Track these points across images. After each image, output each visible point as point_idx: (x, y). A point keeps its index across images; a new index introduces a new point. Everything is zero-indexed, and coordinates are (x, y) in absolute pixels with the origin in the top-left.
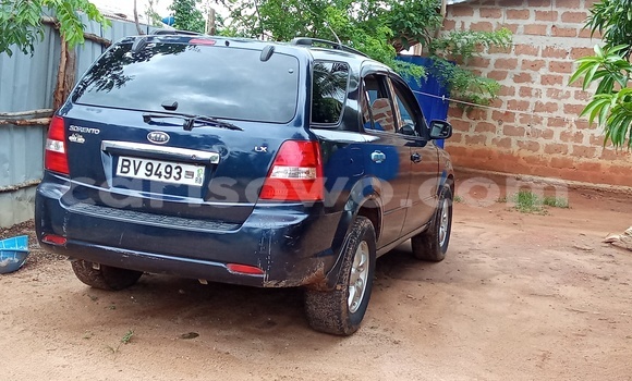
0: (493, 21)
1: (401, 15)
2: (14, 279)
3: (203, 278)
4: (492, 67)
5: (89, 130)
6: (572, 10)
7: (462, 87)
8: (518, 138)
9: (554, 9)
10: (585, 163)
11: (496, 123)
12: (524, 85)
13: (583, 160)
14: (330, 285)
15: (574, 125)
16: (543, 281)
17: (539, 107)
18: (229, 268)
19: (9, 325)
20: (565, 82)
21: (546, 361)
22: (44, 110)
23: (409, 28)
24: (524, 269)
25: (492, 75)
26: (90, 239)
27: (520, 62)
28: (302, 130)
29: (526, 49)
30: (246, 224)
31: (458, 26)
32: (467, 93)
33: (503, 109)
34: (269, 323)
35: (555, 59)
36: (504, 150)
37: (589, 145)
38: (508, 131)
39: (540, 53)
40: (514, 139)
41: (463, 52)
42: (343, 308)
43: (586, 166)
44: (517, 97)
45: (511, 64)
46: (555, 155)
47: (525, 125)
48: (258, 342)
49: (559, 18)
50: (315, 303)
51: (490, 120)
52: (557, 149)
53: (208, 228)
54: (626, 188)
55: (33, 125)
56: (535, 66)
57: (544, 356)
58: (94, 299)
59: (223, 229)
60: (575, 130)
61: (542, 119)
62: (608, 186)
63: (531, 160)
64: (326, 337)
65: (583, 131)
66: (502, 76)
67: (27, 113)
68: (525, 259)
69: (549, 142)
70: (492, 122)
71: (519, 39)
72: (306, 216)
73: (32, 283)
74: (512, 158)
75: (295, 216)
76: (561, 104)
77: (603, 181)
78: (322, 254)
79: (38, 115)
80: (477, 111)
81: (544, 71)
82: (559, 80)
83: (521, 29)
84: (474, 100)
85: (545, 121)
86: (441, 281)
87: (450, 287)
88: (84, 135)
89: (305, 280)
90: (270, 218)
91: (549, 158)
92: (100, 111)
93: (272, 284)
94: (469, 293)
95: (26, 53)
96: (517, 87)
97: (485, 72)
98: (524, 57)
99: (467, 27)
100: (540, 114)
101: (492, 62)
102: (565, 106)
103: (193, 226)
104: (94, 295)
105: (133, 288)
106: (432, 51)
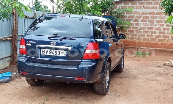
0: (127, 6)
1: (103, 5)
2: (8, 84)
3: (68, 82)
4: (127, 18)
5: (32, 42)
6: (148, 2)
7: (120, 24)
8: (135, 37)
9: (144, 2)
10: (154, 43)
11: (129, 33)
12: (137, 22)
13: (153, 42)
14: (101, 81)
15: (150, 33)
16: (151, 76)
17: (141, 28)
18: (75, 78)
19: (11, 98)
20: (148, 21)
21: (160, 99)
22: (10, 36)
23: (105, 8)
24: (145, 73)
25: (128, 20)
26: (32, 72)
27: (135, 16)
28: (93, 39)
29: (137, 13)
30: (79, 66)
31: (118, 7)
32: (122, 25)
33: (131, 29)
34: (82, 92)
35: (144, 15)
36: (132, 40)
37: (154, 38)
38: (133, 35)
39: (140, 14)
40: (134, 37)
41: (120, 14)
42: (105, 88)
43: (154, 44)
44: (135, 26)
45: (133, 17)
46: (146, 41)
47: (137, 33)
48: (81, 98)
49: (145, 4)
50: (97, 87)
51: (128, 32)
52: (146, 39)
53: (69, 68)
54: (165, 49)
55: (7, 40)
56: (139, 17)
57: (159, 98)
58: (33, 89)
59: (73, 68)
60: (151, 34)
61: (142, 31)
62: (160, 49)
63: (139, 43)
64: (100, 95)
65: (153, 34)
66: (130, 20)
67: (6, 37)
68: (144, 70)
69: (144, 37)
70: (128, 33)
71: (135, 10)
72: (95, 63)
73: (14, 85)
74: (134, 42)
75: (93, 63)
76: (147, 27)
77: (159, 47)
78: (100, 73)
79: (8, 37)
80: (124, 30)
81: (142, 19)
82: (146, 21)
83: (135, 7)
84: (123, 27)
85: (143, 32)
86: (124, 78)
87: (127, 79)
88: (31, 43)
89: (96, 81)
90: (86, 64)
91: (144, 42)
92: (32, 36)
93: (87, 82)
94: (133, 81)
95: (8, 20)
96: (135, 23)
97: (126, 19)
98: (136, 15)
99: (120, 7)
100: (141, 30)
101: (127, 17)
102: (148, 28)
103: (65, 67)
104: (32, 87)
105: (43, 85)
106: (111, 14)
